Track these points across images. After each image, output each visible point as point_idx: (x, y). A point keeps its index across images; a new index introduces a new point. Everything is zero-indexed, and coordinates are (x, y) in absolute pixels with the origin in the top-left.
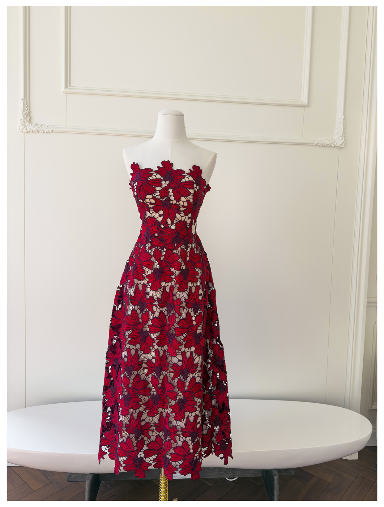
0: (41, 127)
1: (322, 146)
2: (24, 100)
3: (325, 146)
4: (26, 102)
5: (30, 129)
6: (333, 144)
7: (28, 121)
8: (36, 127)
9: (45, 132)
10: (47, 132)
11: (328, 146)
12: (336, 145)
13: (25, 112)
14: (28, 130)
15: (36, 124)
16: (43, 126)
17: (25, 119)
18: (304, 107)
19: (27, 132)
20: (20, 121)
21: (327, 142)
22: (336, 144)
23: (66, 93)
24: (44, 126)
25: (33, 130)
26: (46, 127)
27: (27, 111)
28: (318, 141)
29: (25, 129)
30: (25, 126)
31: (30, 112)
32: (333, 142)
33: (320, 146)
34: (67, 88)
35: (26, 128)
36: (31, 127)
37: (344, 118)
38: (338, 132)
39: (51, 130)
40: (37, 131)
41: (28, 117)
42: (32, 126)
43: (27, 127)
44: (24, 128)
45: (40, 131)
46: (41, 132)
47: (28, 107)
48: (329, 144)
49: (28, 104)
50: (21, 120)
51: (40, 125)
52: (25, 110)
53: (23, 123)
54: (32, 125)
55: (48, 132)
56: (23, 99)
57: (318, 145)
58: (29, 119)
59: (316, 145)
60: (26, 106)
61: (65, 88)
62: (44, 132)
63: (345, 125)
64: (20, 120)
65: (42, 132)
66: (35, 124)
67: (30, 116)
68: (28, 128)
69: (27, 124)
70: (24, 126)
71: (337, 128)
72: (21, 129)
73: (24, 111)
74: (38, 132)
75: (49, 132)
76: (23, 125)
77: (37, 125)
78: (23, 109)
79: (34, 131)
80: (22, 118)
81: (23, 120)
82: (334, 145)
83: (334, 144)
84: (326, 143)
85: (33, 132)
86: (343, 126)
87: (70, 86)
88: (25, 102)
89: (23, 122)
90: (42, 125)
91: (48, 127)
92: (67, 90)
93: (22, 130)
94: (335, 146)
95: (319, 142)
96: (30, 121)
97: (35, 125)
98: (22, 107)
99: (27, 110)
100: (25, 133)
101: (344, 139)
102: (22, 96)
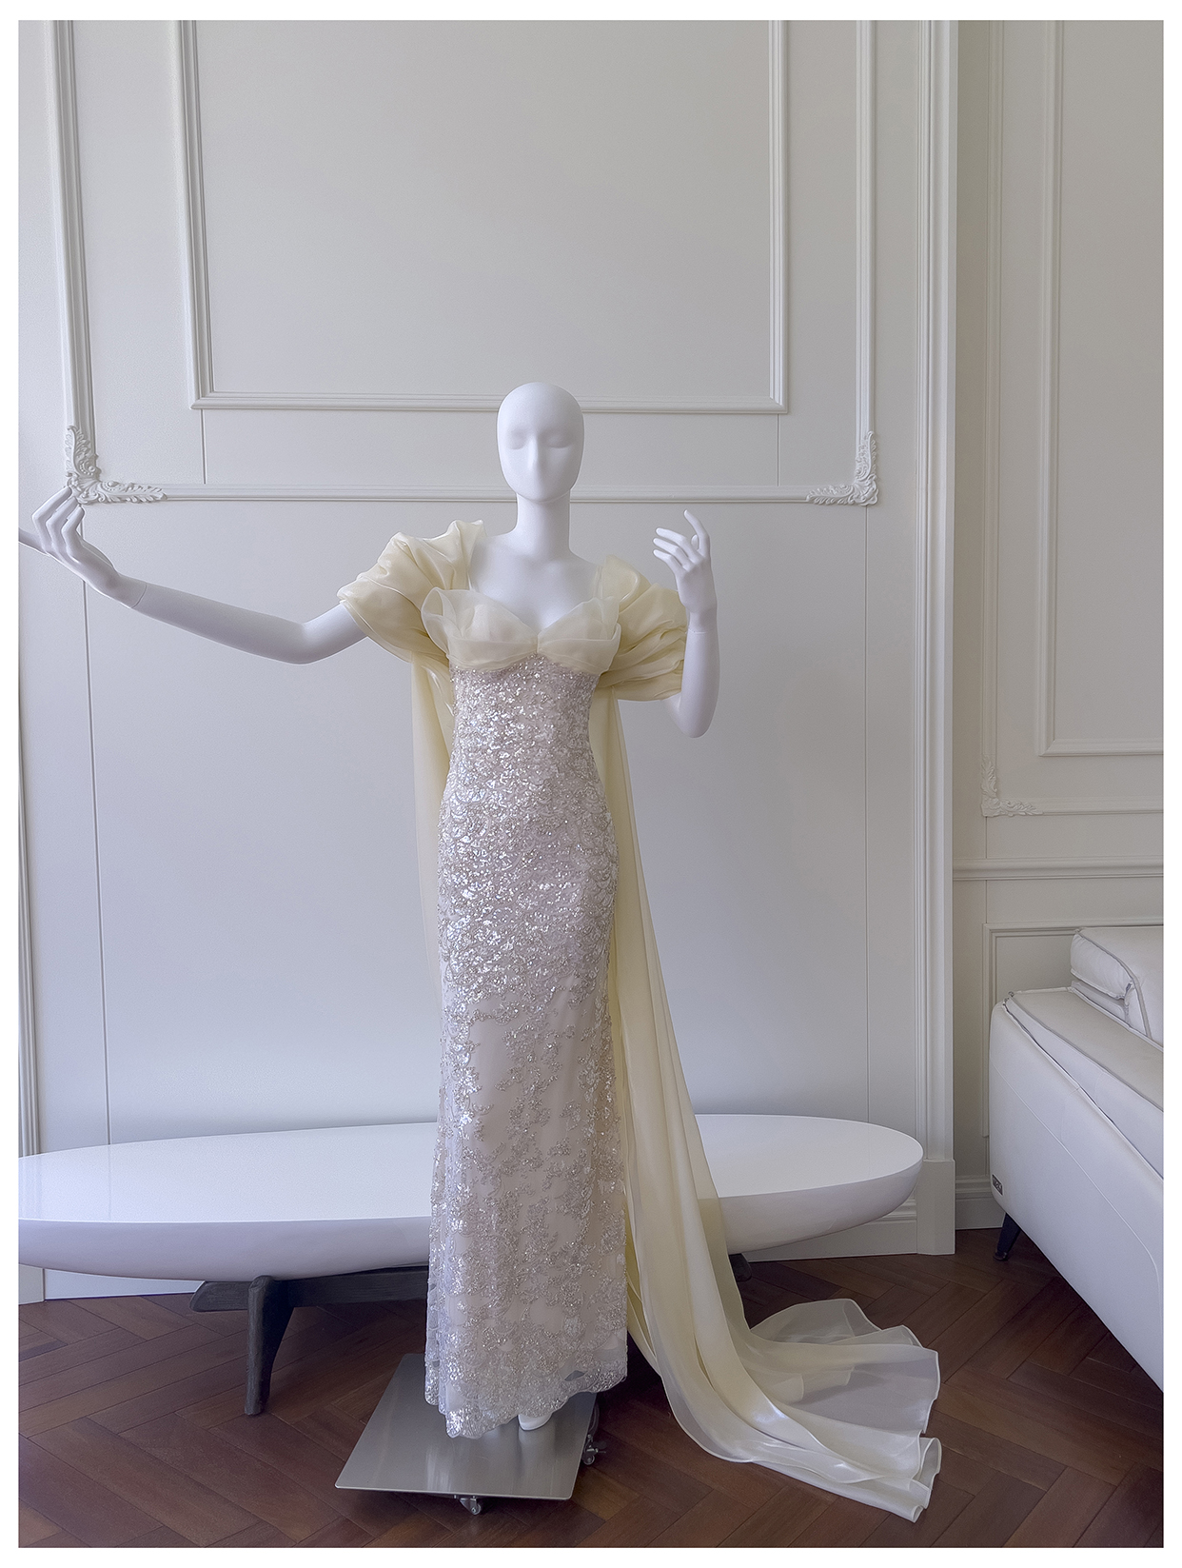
0: (129, 489)
1: (825, 503)
2: (77, 430)
3: (831, 504)
4: (83, 432)
5: (97, 496)
6: (850, 498)
7: (91, 477)
9: (144, 500)
10: (149, 501)
11: (838, 502)
12: (857, 501)
13: (81, 457)
14: (93, 497)
16: (136, 487)
17: (82, 473)
18: (776, 413)
21: (837, 494)
22: (857, 498)
23: (202, 410)
24: (139, 487)
25: (108, 497)
26: (144, 488)
27: (87, 455)
28: (813, 493)
30: (83, 490)
31: (94, 458)
32: (849, 493)
33: (819, 503)
34: (203, 396)
35: (85, 493)
36: (100, 491)
37: (874, 437)
38: (860, 468)
39: (159, 495)
40: (119, 500)
41: (90, 468)
46: (132, 501)
47: (89, 446)
48: (840, 499)
51: (126, 486)
52: (81, 450)
54: (101, 486)
55: (151, 499)
56: (72, 427)
57: (815, 501)
58: (94, 473)
59: (812, 501)
60: (84, 442)
61: (199, 397)
62: (140, 501)
63: (875, 450)
64: (68, 474)
65: (135, 500)
66: (110, 484)
67: (94, 466)
68: (91, 494)
69: (88, 483)
71: (859, 460)
73: (76, 454)
74: (124, 501)
75: (153, 501)
77: (117, 486)
78: (75, 450)
79: (110, 500)
80: (73, 470)
81: (75, 475)
82: (852, 500)
83: (852, 498)
84: (832, 496)
85: (107, 501)
86: (871, 453)
87: (211, 391)
88: (81, 432)
92: (203, 401)
94: (854, 504)
95: (816, 494)
96: (96, 477)
98: (73, 446)
99: (86, 452)
101: (875, 486)
102: (69, 420)
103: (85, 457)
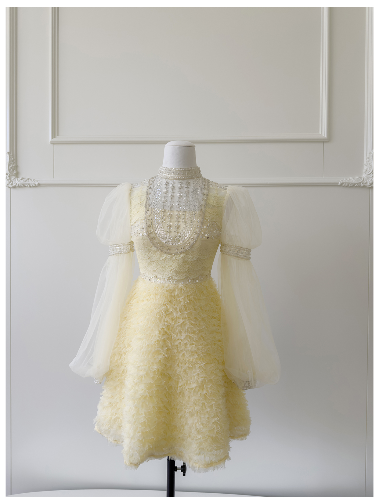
1: (348, 185)
2: (10, 154)
3: (351, 187)
4: (13, 155)
5: (15, 184)
6: (361, 184)
11: (356, 185)
12: (366, 185)
13: (11, 166)
17: (11, 173)
18: (323, 141)
19: (14, 187)
20: (6, 176)
21: (354, 181)
22: (366, 183)
23: (54, 144)
25: (19, 184)
26: (32, 180)
28: (342, 181)
29: (11, 184)
31: (17, 167)
32: (361, 181)
33: (346, 186)
34: (55, 137)
36: (17, 182)
38: (367, 168)
39: (37, 184)
42: (19, 182)
43: (13, 181)
44: (10, 182)
48: (356, 184)
49: (15, 158)
52: (11, 163)
53: (8, 178)
54: (18, 180)
55: (34, 185)
57: (343, 185)
59: (341, 185)
61: (52, 138)
64: (6, 174)
71: (366, 164)
72: (7, 184)
73: (9, 165)
74: (25, 186)
75: (35, 186)
76: (8, 180)
77: (23, 180)
78: (9, 163)
80: (8, 172)
81: (8, 175)
82: (363, 185)
83: (363, 183)
84: (353, 183)
87: (58, 135)
90: (28, 179)
91: (35, 181)
92: (55, 140)
94: (364, 187)
95: (344, 181)
96: (17, 175)
98: (8, 161)
99: (13, 164)
100: (11, 188)
103: (13, 166)
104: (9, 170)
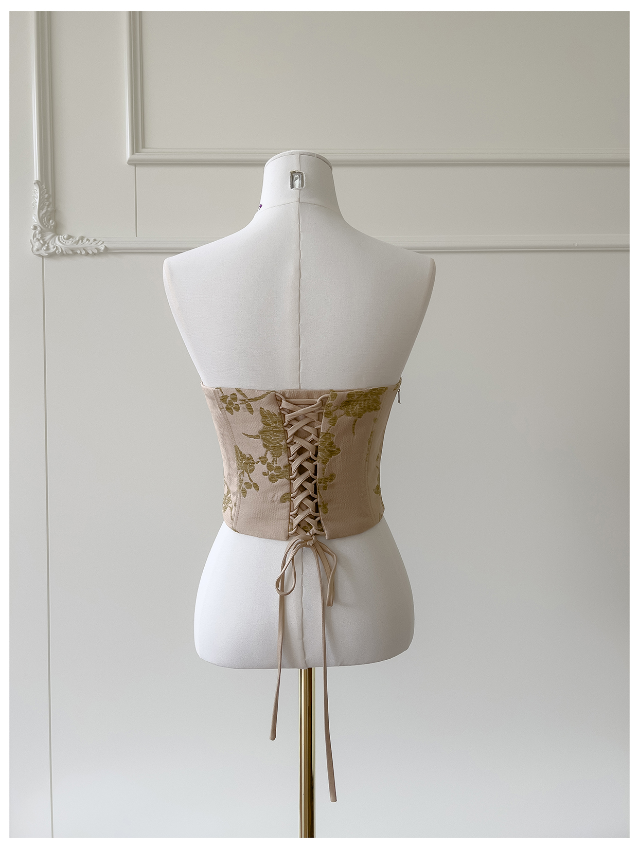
0: (80, 241)
2: (41, 185)
7: (50, 230)
8: (69, 243)
9: (91, 253)
10: (94, 254)
13: (44, 211)
14: (52, 250)
15: (69, 237)
16: (85, 241)
19: (52, 256)
20: (34, 231)
23: (135, 165)
24: (87, 240)
26: (92, 241)
27: (49, 209)
29: (45, 249)
30: (45, 243)
34: (136, 150)
35: (46, 245)
36: (58, 243)
39: (102, 248)
40: (71, 253)
41: (51, 222)
42: (60, 242)
43: (48, 243)
44: (43, 245)
45: (79, 252)
46: (81, 252)
47: (51, 200)
49: (51, 193)
50: (35, 228)
51: (77, 239)
52: (44, 205)
53: (39, 236)
55: (96, 251)
56: (37, 182)
58: (53, 226)
60: (47, 195)
61: (132, 153)
62: (87, 254)
64: (32, 227)
65: (84, 252)
66: (65, 237)
67: (54, 220)
68: (51, 246)
69: (48, 236)
70: (41, 242)
72: (35, 249)
73: (40, 209)
75: (99, 254)
76: (39, 240)
78: (40, 205)
79: (65, 253)
81: (39, 229)
85: (63, 254)
87: (143, 147)
88: (44, 187)
89: (40, 232)
90: (82, 242)
91: (97, 242)
92: (137, 156)
93: (38, 250)
96: (56, 230)
97: (67, 239)
98: (38, 200)
99: (48, 206)
100: (46, 258)
102: (36, 176)
103: (47, 211)
104: (41, 219)
